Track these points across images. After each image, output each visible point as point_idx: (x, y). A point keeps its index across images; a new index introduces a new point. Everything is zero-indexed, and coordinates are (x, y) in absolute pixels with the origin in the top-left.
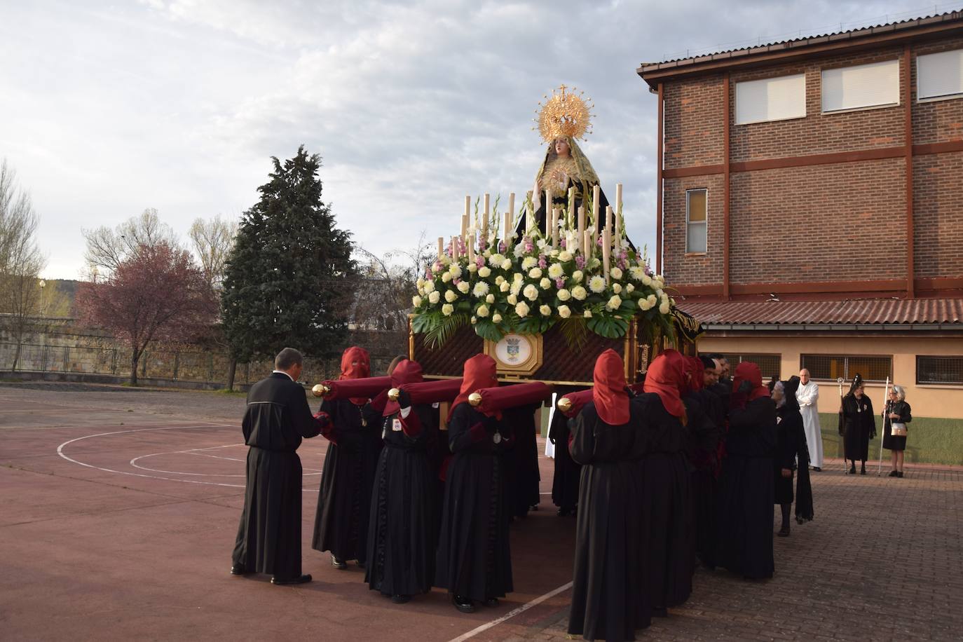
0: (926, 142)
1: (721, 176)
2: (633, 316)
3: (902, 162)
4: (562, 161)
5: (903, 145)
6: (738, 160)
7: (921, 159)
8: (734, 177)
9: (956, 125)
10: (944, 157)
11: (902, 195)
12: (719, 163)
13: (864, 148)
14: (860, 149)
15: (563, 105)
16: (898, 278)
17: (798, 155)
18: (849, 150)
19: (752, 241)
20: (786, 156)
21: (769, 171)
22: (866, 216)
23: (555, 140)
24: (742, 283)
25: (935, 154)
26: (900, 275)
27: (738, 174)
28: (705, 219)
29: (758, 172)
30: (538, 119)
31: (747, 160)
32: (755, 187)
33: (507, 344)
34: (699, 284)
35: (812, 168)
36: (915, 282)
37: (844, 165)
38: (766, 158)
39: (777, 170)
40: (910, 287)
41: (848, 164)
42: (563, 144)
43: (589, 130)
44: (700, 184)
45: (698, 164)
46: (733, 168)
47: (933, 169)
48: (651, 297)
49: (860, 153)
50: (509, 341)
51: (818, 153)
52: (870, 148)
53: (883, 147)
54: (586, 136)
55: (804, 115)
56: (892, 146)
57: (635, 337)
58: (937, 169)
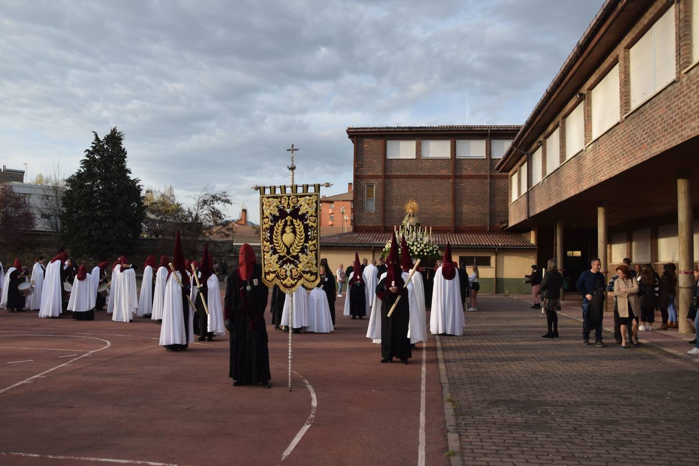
0: (459, 174)
1: (381, 180)
3: (451, 181)
5: (451, 174)
6: (388, 174)
7: (458, 180)
8: (386, 181)
9: (469, 169)
10: (465, 181)
11: (451, 194)
12: (380, 174)
13: (437, 174)
14: (436, 174)
16: (449, 225)
17: (412, 174)
18: (432, 174)
19: (393, 208)
20: (408, 174)
21: (400, 179)
22: (438, 201)
24: (389, 225)
25: (462, 179)
26: (449, 224)
27: (388, 180)
28: (373, 197)
29: (396, 180)
31: (392, 174)
32: (395, 185)
34: (371, 225)
35: (418, 180)
36: (455, 227)
37: (430, 180)
38: (399, 174)
39: (404, 180)
40: (453, 229)
41: (432, 179)
44: (371, 182)
45: (371, 174)
46: (386, 177)
47: (462, 185)
49: (435, 175)
51: (420, 174)
52: (440, 174)
53: (444, 174)
55: (415, 157)
56: (447, 174)
58: (463, 185)
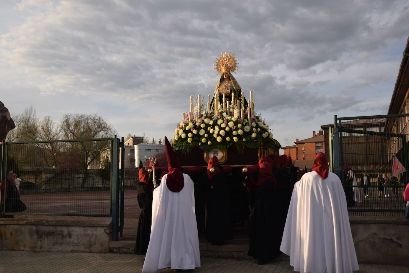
2: (261, 140)
4: (227, 81)
15: (226, 59)
23: (223, 73)
30: (216, 64)
33: (213, 153)
42: (227, 75)
43: (237, 69)
48: (266, 133)
50: (214, 152)
54: (235, 71)
57: (262, 148)
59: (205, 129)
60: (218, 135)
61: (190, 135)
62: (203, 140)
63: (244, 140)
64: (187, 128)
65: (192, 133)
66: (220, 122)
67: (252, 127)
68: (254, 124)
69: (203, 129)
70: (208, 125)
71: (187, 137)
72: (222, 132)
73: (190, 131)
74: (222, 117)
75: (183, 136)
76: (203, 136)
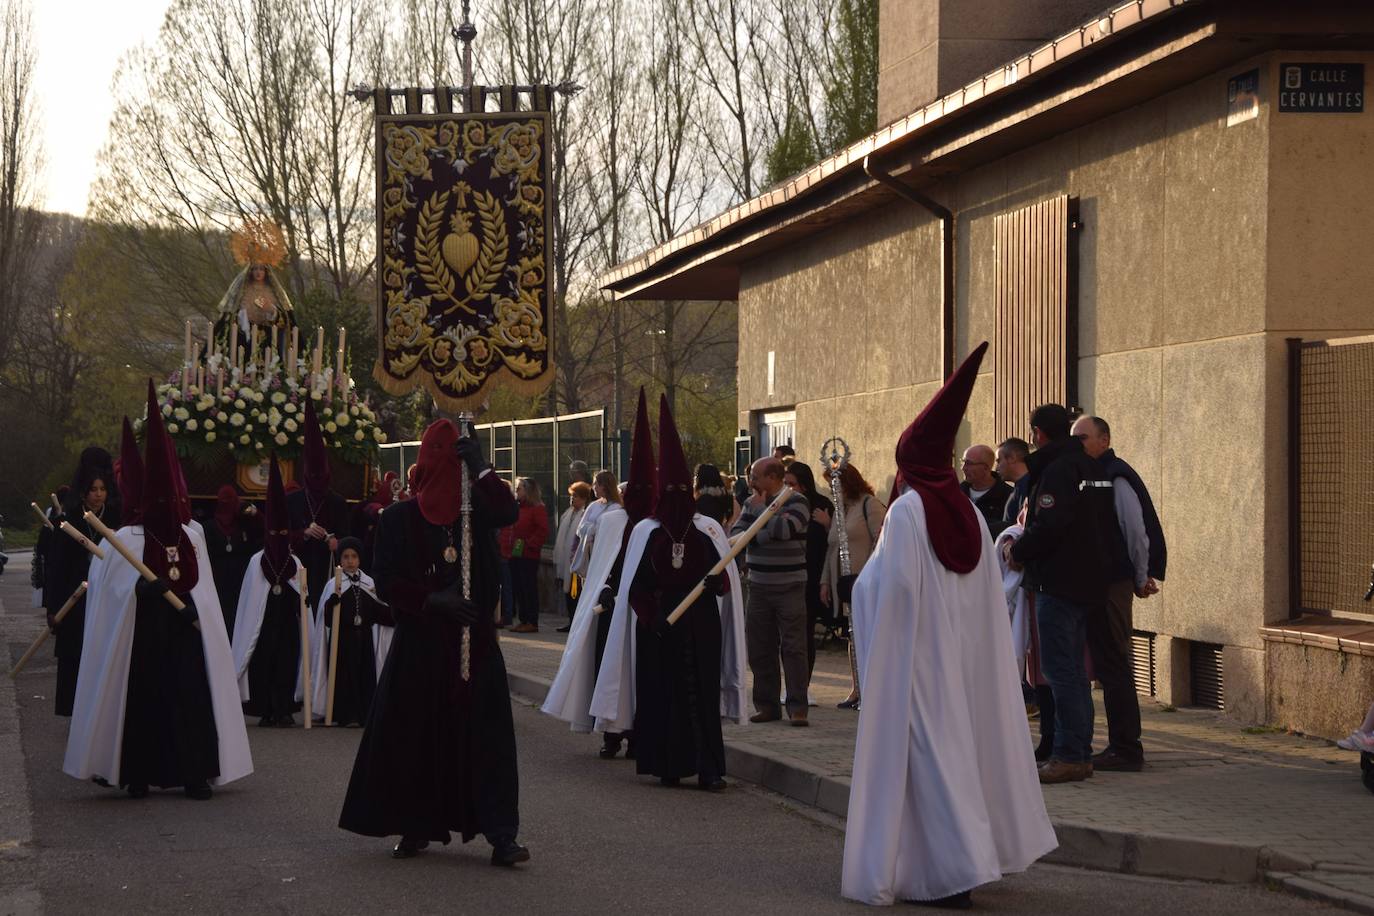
4: (260, 288)
42: (263, 272)
59: (245, 412)
60: (281, 428)
61: (209, 424)
62: (245, 439)
63: (338, 444)
64: (201, 406)
65: (215, 419)
66: (278, 397)
67: (353, 418)
68: (355, 411)
69: (241, 411)
70: (250, 404)
71: (202, 430)
72: (291, 425)
73: (207, 414)
74: (284, 388)
75: (192, 424)
76: (241, 429)
